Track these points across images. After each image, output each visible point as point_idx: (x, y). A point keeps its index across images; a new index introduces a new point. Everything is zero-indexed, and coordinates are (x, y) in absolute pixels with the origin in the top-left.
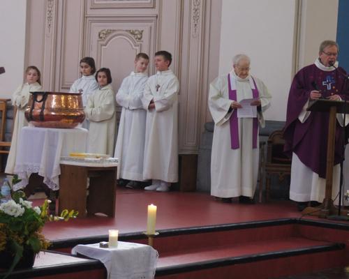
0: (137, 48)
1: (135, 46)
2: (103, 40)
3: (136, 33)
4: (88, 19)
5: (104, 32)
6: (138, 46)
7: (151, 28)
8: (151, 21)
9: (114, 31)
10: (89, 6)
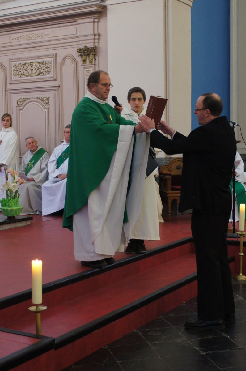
0: (46, 110)
1: (44, 109)
2: (20, 106)
3: (45, 99)
4: (8, 92)
5: (21, 100)
6: (46, 108)
7: (55, 94)
8: (55, 90)
9: (28, 99)
10: (8, 82)
